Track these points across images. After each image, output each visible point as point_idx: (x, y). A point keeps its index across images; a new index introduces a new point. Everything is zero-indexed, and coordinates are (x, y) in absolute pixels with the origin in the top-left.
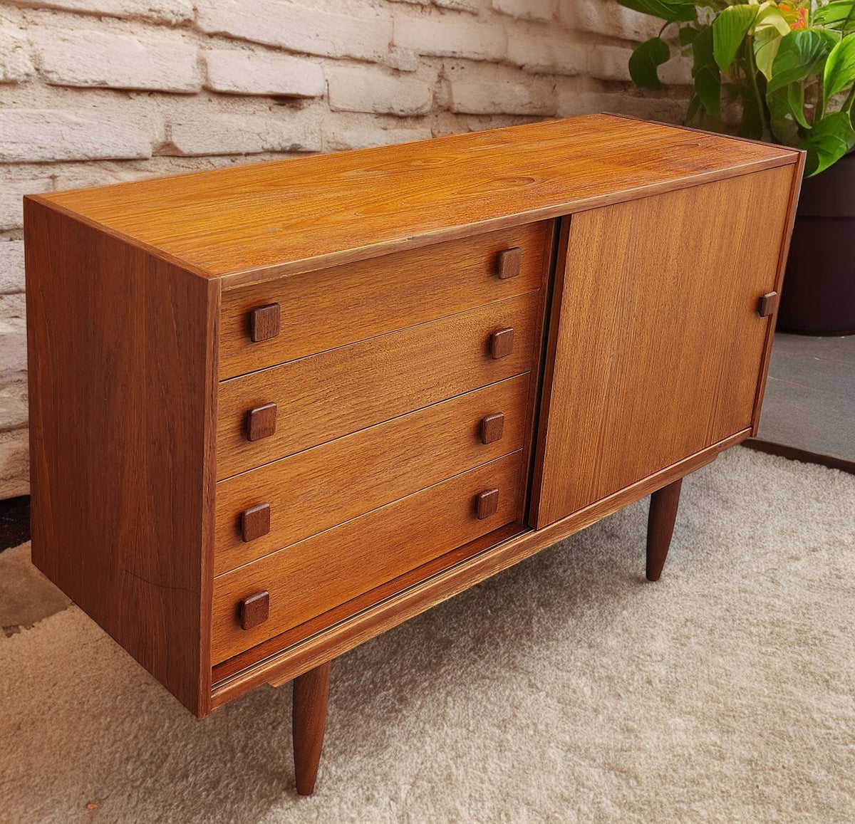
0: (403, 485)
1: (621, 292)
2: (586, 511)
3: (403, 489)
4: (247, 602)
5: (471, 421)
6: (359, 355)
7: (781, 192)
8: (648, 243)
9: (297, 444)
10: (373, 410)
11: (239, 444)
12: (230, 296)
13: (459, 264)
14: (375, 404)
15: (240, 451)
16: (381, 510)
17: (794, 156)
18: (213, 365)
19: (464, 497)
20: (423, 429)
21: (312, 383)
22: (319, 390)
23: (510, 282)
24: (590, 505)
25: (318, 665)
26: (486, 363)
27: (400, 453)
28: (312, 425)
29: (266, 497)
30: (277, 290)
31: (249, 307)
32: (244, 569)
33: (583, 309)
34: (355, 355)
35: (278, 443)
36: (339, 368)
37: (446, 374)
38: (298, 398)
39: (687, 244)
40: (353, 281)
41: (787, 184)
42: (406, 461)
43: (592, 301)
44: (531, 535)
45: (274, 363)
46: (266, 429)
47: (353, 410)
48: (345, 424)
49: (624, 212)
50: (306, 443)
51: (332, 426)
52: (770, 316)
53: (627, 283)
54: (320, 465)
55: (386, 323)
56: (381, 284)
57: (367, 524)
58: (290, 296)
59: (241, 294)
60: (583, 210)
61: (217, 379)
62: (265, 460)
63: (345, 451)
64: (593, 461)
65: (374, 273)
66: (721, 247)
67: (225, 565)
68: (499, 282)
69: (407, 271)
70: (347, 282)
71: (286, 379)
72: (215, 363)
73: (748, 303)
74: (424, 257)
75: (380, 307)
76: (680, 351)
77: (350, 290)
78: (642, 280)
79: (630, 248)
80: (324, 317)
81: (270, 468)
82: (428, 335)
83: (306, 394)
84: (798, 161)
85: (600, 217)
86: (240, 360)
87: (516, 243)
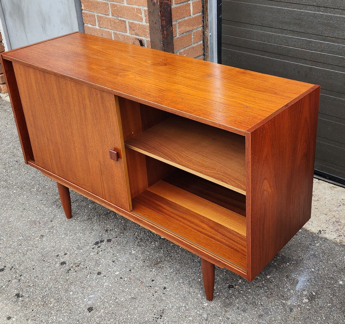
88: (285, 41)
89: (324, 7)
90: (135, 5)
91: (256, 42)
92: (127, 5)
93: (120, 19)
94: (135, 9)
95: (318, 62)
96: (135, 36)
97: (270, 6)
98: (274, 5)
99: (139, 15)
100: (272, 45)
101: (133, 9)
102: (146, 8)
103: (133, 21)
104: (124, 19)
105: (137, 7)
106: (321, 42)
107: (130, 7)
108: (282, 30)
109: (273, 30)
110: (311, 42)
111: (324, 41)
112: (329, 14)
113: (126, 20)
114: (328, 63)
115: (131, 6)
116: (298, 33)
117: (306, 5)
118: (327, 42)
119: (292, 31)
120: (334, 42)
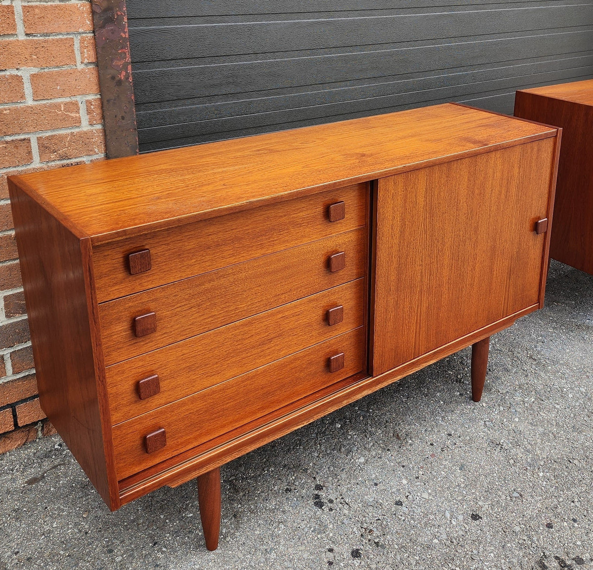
0: (269, 355)
1: (424, 225)
2: (412, 363)
3: (269, 357)
4: (148, 436)
5: (320, 312)
6: (223, 276)
7: (546, 155)
8: (442, 194)
9: (179, 335)
10: (239, 311)
11: (131, 339)
12: (110, 246)
13: (299, 214)
14: (239, 307)
15: (132, 343)
16: (253, 372)
17: (553, 132)
18: (91, 293)
19: (319, 359)
20: (282, 319)
21: (186, 297)
22: (193, 301)
23: (341, 223)
24: (414, 359)
25: (206, 471)
26: (328, 275)
27: (264, 335)
28: (190, 323)
29: (157, 370)
30: (149, 240)
31: (127, 252)
32: (146, 416)
33: (394, 238)
34: (220, 277)
35: (163, 336)
36: (208, 286)
37: (296, 284)
38: (176, 307)
39: (473, 193)
40: (212, 230)
41: (550, 150)
42: (270, 340)
43: (401, 232)
44: (370, 380)
45: (153, 286)
46: (148, 329)
47: (222, 312)
48: (216, 321)
49: (420, 176)
50: (186, 334)
51: (206, 322)
52: (546, 233)
53: (427, 220)
54: (199, 347)
55: (243, 255)
56: (236, 231)
57: (243, 382)
58: (161, 243)
59: (119, 244)
60: (387, 176)
61: (96, 302)
62: (153, 347)
63: (219, 338)
64: (413, 331)
65: (229, 224)
66: (500, 192)
67: (130, 414)
68: (331, 224)
69: (256, 221)
70: (207, 231)
71: (164, 296)
72: (93, 291)
73: (528, 225)
74: (269, 212)
75: (237, 245)
76: (475, 259)
77: (210, 236)
78: (440, 217)
79: (428, 197)
80: (191, 255)
81: (159, 352)
82: (279, 260)
83: (183, 304)
84: (557, 135)
85: (400, 179)
86: (125, 286)
87: (342, 198)
88: (216, 112)
89: (262, 53)
90: (62, 96)
91: (170, 127)
92: (36, 103)
93: (8, 139)
94: (62, 106)
95: (264, 126)
96: (58, 163)
97: (187, 67)
98: (194, 65)
99: (73, 115)
100: (197, 124)
101: (57, 106)
102: (93, 97)
103: (54, 133)
104: (22, 137)
105: (68, 100)
106: (264, 99)
107: (44, 104)
108: (211, 97)
109: (196, 100)
110: (251, 102)
111: (267, 97)
112: (269, 61)
113: (29, 136)
114: (275, 123)
115: (47, 101)
116: (234, 95)
117: (239, 55)
118: (271, 96)
119: (225, 94)
120: (279, 94)
